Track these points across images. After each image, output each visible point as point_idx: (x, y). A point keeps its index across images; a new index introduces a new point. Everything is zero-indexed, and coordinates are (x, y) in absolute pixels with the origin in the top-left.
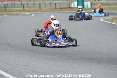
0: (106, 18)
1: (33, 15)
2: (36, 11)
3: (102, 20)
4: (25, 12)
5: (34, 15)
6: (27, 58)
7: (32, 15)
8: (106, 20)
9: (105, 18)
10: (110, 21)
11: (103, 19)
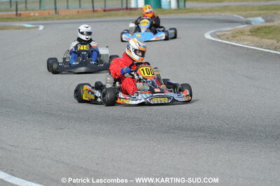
0: (218, 32)
1: (41, 28)
2: (46, 19)
3: (208, 36)
4: (20, 21)
5: (44, 28)
6: (40, 132)
7: (37, 27)
8: (219, 37)
9: (215, 33)
10: (227, 39)
11: (211, 35)
